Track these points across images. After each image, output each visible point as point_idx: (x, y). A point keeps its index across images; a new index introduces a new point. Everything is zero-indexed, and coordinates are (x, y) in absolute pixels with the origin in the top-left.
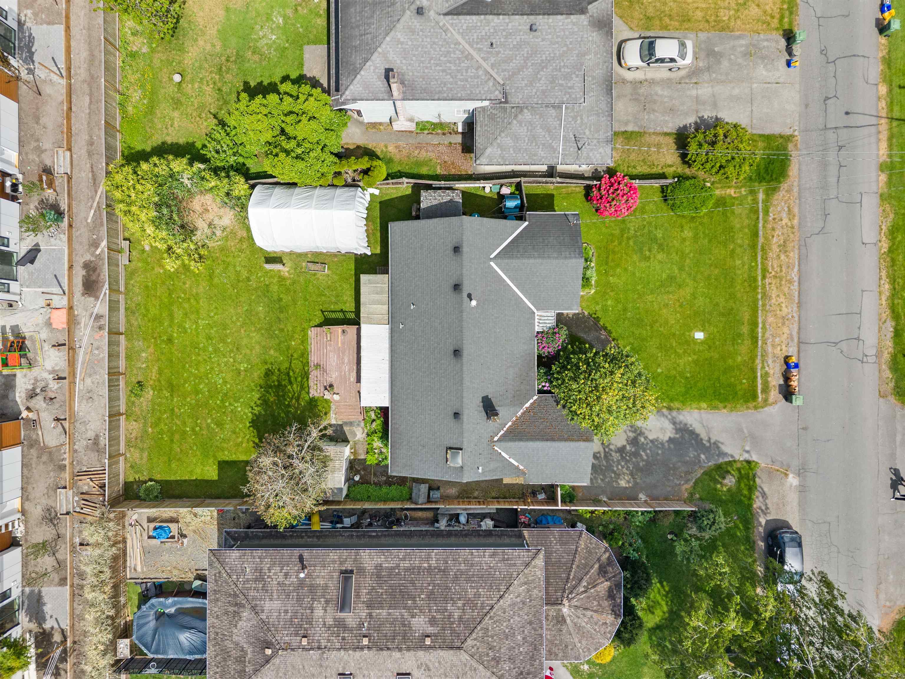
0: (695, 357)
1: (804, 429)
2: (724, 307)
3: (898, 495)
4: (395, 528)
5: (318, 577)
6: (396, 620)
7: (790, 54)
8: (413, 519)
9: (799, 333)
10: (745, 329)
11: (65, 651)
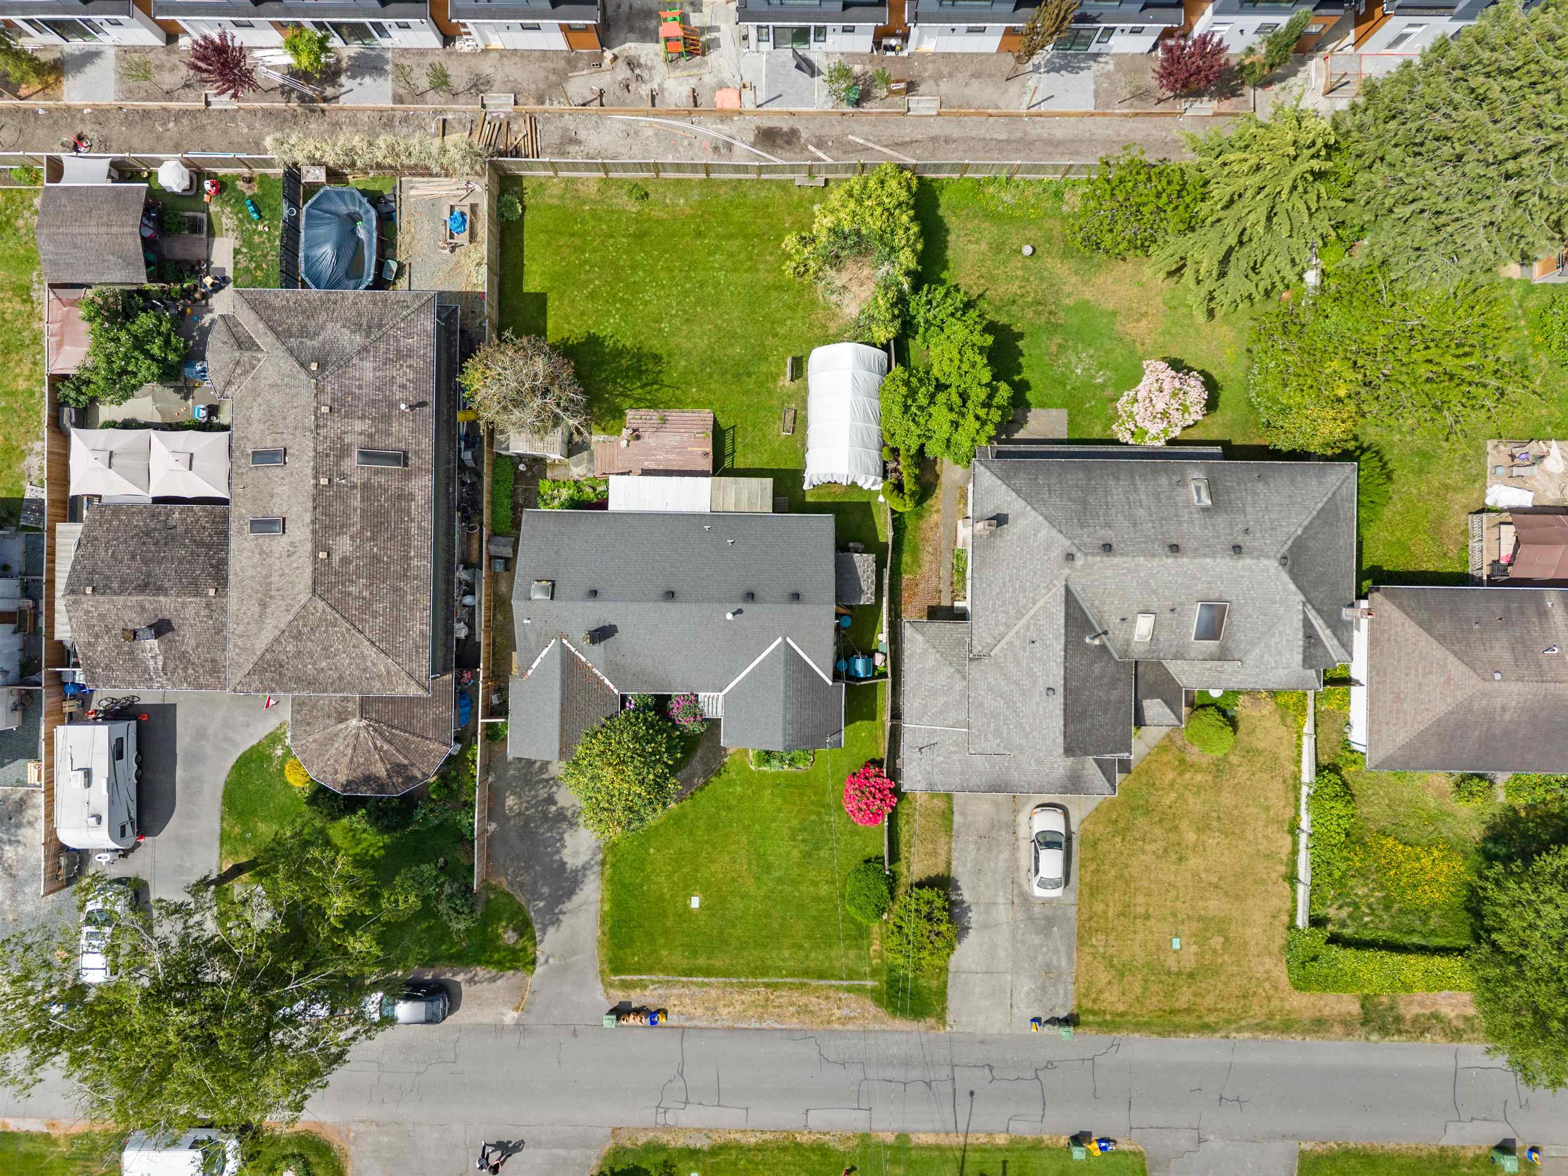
0: (668, 897)
1: (575, 1033)
2: (730, 935)
3: (489, 1150)
4: (458, 515)
5: (400, 424)
6: (348, 517)
7: (1047, 1022)
8: (469, 537)
9: (695, 1027)
10: (702, 961)
11: (312, 100)
